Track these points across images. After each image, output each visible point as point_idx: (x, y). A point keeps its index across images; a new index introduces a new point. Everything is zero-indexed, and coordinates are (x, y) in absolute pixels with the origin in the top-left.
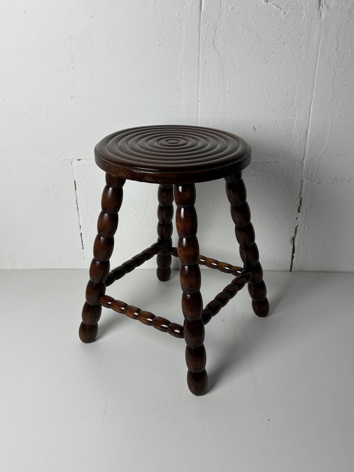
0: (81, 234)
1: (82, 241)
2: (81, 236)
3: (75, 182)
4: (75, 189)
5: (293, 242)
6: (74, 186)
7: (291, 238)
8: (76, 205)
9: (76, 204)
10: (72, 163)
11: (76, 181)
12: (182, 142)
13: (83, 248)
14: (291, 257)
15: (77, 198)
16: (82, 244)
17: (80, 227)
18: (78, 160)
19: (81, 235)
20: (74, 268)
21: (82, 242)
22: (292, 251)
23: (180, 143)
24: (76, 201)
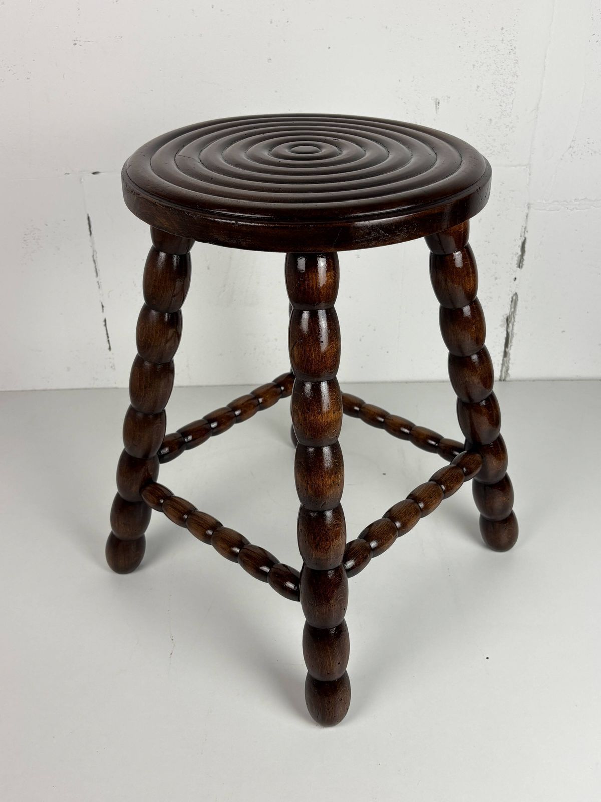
0: (105, 321)
1: (107, 334)
2: (105, 325)
3: (88, 218)
4: (89, 233)
5: (506, 326)
6: (87, 226)
7: (502, 318)
8: (93, 265)
9: (92, 262)
10: (81, 180)
11: (89, 215)
12: (327, 149)
13: (110, 349)
14: (502, 354)
15: (94, 251)
16: (108, 341)
17: (103, 307)
18: (94, 173)
19: (104, 323)
20: (95, 386)
21: (108, 337)
22: (504, 341)
23: (324, 152)
24: (93, 256)
